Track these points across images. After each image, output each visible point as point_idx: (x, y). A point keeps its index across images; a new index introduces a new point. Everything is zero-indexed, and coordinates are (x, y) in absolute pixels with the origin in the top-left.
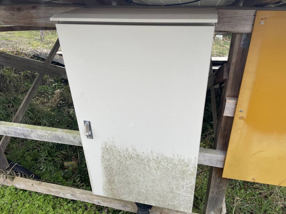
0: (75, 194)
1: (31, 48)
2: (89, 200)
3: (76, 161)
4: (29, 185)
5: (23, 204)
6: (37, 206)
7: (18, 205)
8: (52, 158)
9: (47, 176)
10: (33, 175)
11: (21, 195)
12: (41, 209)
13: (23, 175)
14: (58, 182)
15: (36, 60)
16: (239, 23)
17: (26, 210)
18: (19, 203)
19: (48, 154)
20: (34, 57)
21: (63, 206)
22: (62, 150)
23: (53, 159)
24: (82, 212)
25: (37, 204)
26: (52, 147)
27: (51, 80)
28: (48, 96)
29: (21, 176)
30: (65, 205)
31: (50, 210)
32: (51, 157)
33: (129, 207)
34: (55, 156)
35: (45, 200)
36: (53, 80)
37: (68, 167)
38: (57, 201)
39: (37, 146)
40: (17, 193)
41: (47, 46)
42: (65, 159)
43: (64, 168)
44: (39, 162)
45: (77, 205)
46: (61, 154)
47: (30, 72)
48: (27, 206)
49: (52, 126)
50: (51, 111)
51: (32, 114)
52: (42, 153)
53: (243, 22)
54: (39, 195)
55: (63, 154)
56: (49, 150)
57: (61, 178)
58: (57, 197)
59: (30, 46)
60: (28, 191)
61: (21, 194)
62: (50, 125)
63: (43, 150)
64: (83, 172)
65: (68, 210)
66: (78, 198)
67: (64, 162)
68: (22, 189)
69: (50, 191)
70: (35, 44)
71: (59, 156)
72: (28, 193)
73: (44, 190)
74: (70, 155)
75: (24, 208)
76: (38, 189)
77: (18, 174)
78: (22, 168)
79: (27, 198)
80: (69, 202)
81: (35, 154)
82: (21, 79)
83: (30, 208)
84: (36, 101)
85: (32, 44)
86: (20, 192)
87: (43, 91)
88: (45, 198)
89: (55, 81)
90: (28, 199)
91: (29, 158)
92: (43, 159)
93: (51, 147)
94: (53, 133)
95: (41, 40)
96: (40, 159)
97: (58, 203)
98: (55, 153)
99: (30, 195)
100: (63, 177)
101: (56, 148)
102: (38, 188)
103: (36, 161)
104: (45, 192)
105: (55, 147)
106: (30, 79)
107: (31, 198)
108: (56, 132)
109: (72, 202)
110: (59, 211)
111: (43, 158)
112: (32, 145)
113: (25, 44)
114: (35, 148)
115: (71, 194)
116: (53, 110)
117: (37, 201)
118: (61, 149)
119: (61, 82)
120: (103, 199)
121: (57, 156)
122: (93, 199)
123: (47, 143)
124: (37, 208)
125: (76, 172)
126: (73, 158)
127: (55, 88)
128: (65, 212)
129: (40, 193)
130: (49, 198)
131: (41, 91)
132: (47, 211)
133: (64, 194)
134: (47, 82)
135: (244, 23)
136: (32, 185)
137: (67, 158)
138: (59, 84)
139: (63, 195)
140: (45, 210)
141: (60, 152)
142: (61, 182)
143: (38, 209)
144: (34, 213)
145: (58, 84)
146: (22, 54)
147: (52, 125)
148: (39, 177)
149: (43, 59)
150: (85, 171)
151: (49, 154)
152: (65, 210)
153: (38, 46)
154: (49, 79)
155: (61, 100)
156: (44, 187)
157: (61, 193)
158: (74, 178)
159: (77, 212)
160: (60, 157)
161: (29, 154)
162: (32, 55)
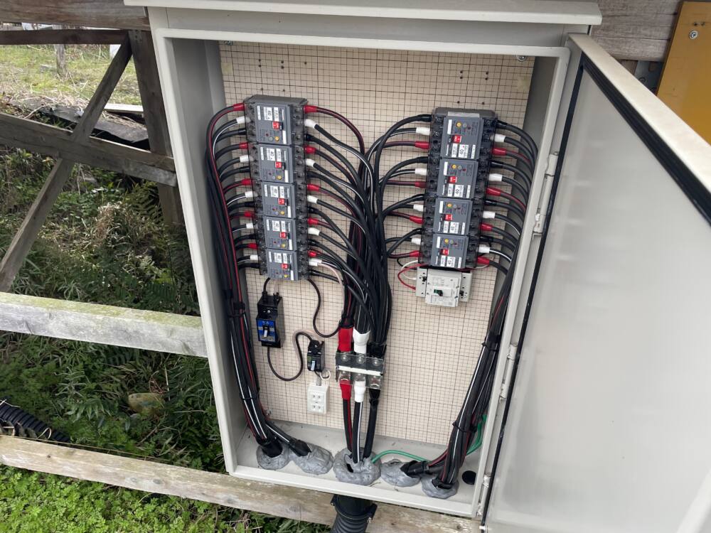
0: (165, 478)
1: (32, 91)
2: (203, 494)
3: (159, 391)
4: (38, 458)
5: (24, 509)
6: (63, 512)
7: (9, 511)
8: (95, 384)
9: (86, 433)
10: (48, 431)
11: (16, 483)
12: (73, 520)
13: (22, 430)
14: (117, 447)
15: (47, 123)
16: (633, 34)
17: (32, 524)
18: (12, 506)
19: (86, 374)
20: (41, 115)
21: (131, 509)
22: (121, 364)
23: (98, 387)
24: (183, 526)
25: (62, 507)
26: (95, 354)
27: (89, 177)
28: (80, 220)
29: (17, 434)
30: (137, 508)
31: (97, 523)
32: (93, 381)
33: (310, 511)
34: (102, 378)
35: (82, 497)
36: (92, 179)
37: (139, 407)
38: (115, 499)
39: (53, 352)
40: (7, 480)
41: (73, 88)
42: (131, 386)
43: (129, 409)
44: (61, 396)
45: (170, 508)
46: (118, 374)
47: (31, 156)
48: (36, 515)
49: (93, 301)
50: (88, 259)
51: (37, 268)
52: (67, 371)
53: (643, 32)
54: (66, 483)
55: (124, 373)
56: (86, 363)
57: (124, 437)
58: (115, 488)
59: (29, 87)
60: (37, 472)
61: (18, 481)
62: (88, 297)
63: (71, 363)
64: (180, 419)
65: (146, 520)
66: (174, 489)
67: (127, 395)
68: (20, 467)
69: (97, 472)
70: (40, 82)
71: (115, 379)
72: (35, 479)
73: (80, 469)
74: (142, 376)
75: (28, 518)
76: (65, 467)
77: (7, 430)
78: (19, 411)
79: (34, 491)
80: (147, 501)
81: (50, 375)
82: (7, 174)
83: (43, 519)
84: (47, 233)
85: (35, 82)
86: (16, 475)
87: (66, 206)
88: (83, 491)
89: (98, 181)
90: (37, 493)
91: (33, 385)
92: (73, 388)
93: (91, 355)
94: (109, 320)
95: (59, 71)
96: (63, 387)
97: (118, 502)
98: (103, 371)
99: (43, 483)
100: (129, 433)
101: (105, 356)
102: (64, 465)
103: (51, 392)
104: (84, 476)
105: (103, 355)
106: (30, 174)
107: (45, 491)
108: (119, 319)
109: (157, 499)
110: (122, 524)
111: (73, 385)
112: (40, 351)
113: (14, 81)
114: (49, 358)
115: (155, 481)
116: (96, 257)
117: (61, 499)
118: (120, 359)
119: (115, 185)
120: (242, 491)
121: (109, 379)
122: (215, 491)
123: (80, 345)
124: (61, 519)
125: (162, 420)
126: (152, 384)
127: (98, 200)
128: (138, 526)
129: (68, 477)
130: (93, 490)
131: (62, 208)
132: (89, 526)
133: (135, 481)
134: (76, 183)
135: (648, 32)
136: (49, 457)
137: (135, 384)
138: (110, 189)
139: (132, 483)
140: (84, 523)
141: (117, 368)
142: (122, 447)
143: (65, 520)
144: (53, 530)
145: (107, 191)
146: (8, 106)
147: (93, 296)
148: (64, 436)
149: (66, 123)
150: (183, 417)
151: (88, 373)
152: (137, 520)
153: (51, 87)
154: (81, 175)
155: (116, 230)
156: (82, 462)
157: (129, 479)
158: (158, 437)
159: (171, 525)
160: (116, 382)
161: (33, 374)
162: (35, 110)
